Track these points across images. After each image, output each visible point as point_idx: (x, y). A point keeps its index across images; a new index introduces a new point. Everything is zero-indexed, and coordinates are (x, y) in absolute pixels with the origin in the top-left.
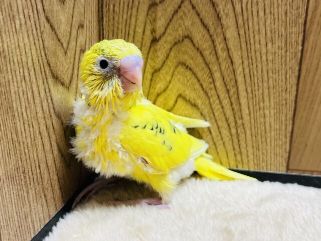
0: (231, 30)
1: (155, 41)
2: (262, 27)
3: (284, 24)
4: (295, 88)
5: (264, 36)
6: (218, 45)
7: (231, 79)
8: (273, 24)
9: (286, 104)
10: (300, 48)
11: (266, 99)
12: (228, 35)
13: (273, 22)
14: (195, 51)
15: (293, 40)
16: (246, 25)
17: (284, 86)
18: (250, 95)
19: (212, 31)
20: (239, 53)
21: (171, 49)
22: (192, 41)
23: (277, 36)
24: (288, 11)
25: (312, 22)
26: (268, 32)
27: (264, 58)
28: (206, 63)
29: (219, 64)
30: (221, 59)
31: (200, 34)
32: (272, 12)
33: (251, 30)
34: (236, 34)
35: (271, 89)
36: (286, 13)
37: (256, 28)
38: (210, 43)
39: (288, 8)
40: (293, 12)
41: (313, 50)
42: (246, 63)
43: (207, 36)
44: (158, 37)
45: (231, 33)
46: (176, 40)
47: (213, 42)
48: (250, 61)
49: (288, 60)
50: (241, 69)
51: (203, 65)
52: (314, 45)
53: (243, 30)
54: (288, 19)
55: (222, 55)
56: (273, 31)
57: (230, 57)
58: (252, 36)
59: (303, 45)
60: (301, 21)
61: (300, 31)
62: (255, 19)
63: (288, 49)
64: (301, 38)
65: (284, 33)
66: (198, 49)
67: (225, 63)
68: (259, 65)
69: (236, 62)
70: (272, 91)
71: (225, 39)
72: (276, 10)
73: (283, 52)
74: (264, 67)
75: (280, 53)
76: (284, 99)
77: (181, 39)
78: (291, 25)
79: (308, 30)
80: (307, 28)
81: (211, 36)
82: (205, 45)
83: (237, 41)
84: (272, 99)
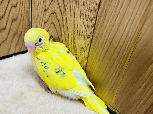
0: (69, 15)
1: (46, 10)
2: (79, 18)
3: (87, 20)
4: (88, 52)
5: (79, 23)
6: (64, 20)
7: (67, 37)
8: (83, 19)
9: (84, 57)
10: (92, 34)
11: (78, 51)
12: (67, 18)
13: (83, 17)
14: (57, 20)
15: (90, 30)
16: (74, 16)
17: (84, 49)
18: (73, 47)
19: (62, 13)
20: (70, 27)
21: (50, 16)
22: (56, 15)
23: (84, 25)
24: (89, 15)
25: (98, 24)
26: (81, 22)
27: (79, 33)
28: (60, 26)
29: (64, 29)
30: (64, 27)
31: (59, 13)
32: (83, 13)
33: (75, 18)
34: (70, 18)
35: (80, 48)
36: (88, 15)
37: (77, 18)
38: (62, 18)
39: (90, 13)
40: (91, 16)
41: (97, 37)
42: (72, 32)
43: (61, 15)
44: (46, 9)
45: (68, 17)
46: (52, 13)
47: (63, 18)
48: (74, 32)
49: (87, 38)
50: (71, 34)
51: (59, 27)
52: (97, 35)
53: (72, 17)
54: (89, 18)
55: (65, 25)
56: (83, 22)
57: (67, 27)
58: (75, 21)
59: (93, 33)
60: (94, 21)
61: (93, 27)
62: (77, 13)
63: (87, 33)
64: (93, 30)
65: (87, 25)
66: (58, 19)
67: (66, 29)
68: (77, 35)
69: (69, 31)
70: (80, 49)
71: (66, 18)
72: (85, 12)
73: (86, 33)
74: (78, 37)
75: (84, 33)
76: (84, 54)
77: (53, 13)
78: (90, 22)
79: (96, 27)
80: (96, 26)
81: (62, 15)
82: (60, 19)
83: (70, 21)
84: (80, 52)
